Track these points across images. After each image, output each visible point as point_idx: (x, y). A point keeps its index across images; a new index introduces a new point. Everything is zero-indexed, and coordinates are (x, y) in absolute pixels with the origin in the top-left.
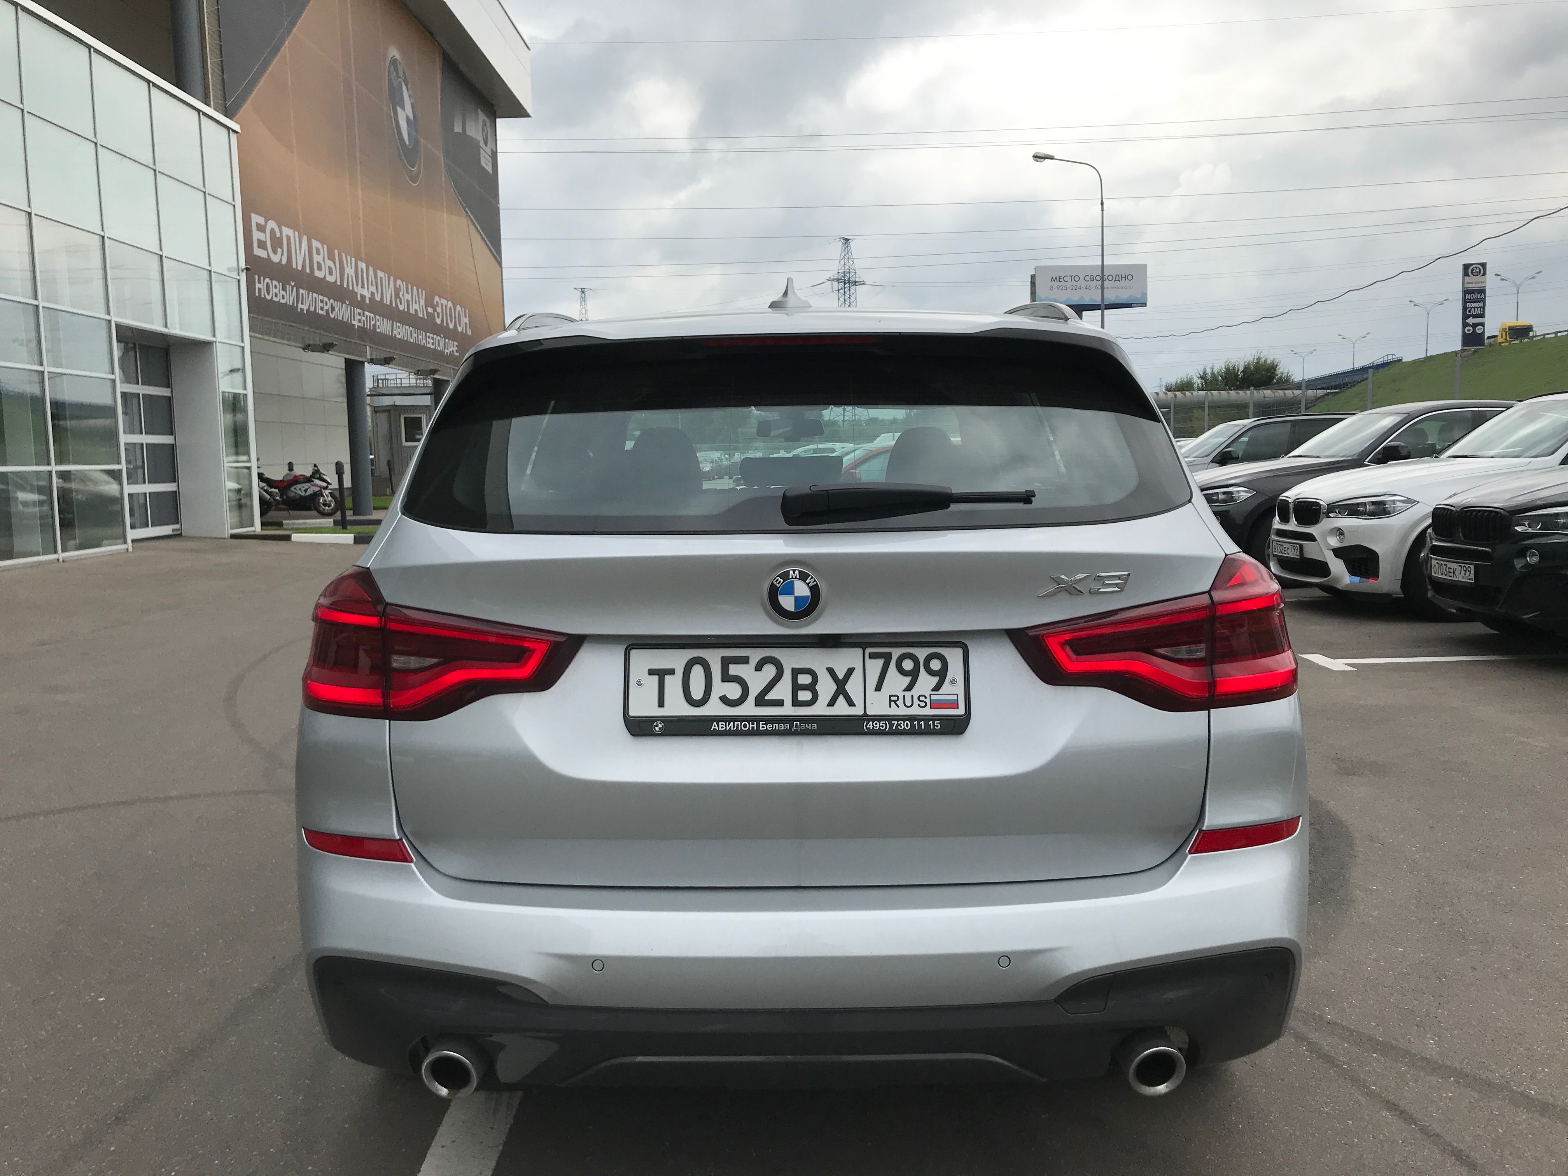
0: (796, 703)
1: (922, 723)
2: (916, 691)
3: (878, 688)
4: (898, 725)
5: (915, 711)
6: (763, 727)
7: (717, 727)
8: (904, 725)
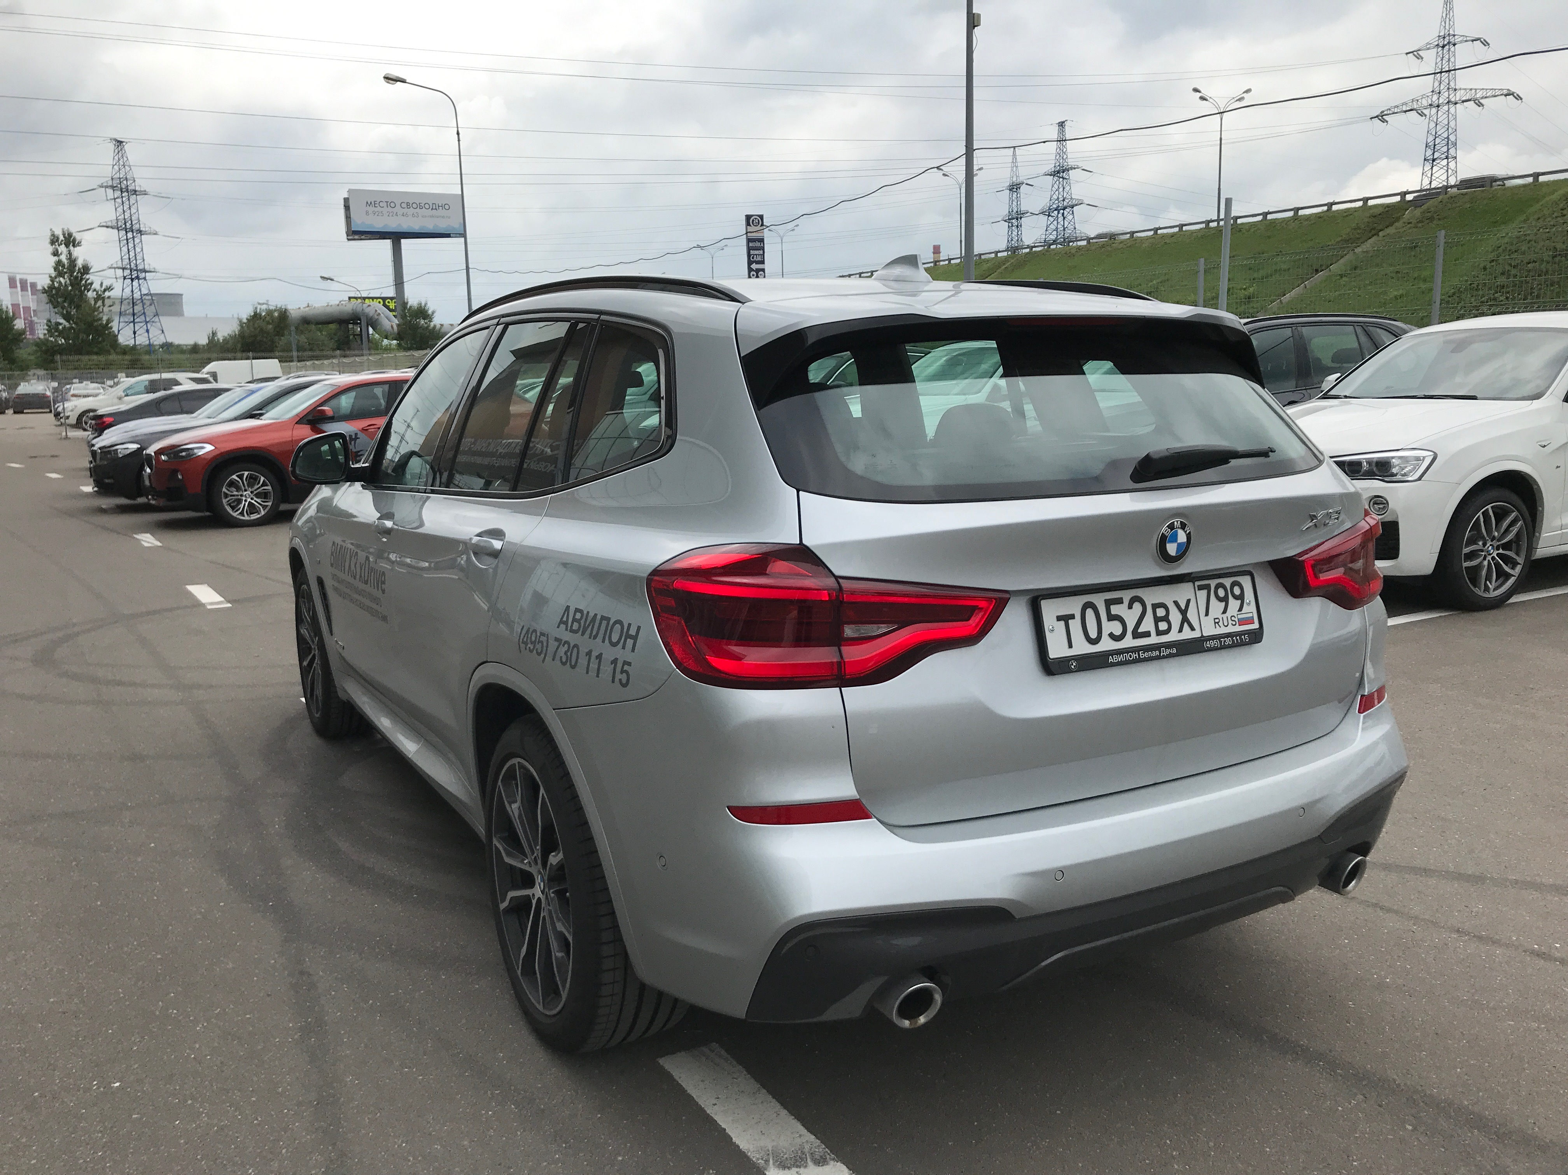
0: (1159, 633)
1: (1238, 638)
2: (1229, 613)
3: (1207, 614)
4: (1225, 641)
5: (1231, 629)
6: (1142, 656)
7: (1112, 660)
8: (1228, 641)
